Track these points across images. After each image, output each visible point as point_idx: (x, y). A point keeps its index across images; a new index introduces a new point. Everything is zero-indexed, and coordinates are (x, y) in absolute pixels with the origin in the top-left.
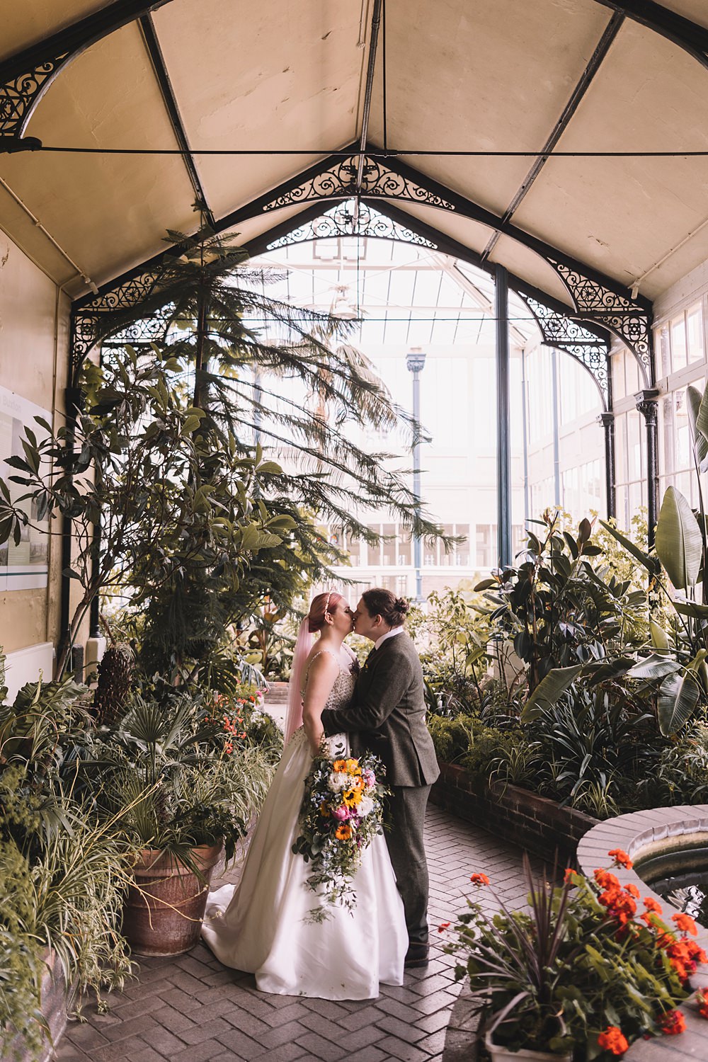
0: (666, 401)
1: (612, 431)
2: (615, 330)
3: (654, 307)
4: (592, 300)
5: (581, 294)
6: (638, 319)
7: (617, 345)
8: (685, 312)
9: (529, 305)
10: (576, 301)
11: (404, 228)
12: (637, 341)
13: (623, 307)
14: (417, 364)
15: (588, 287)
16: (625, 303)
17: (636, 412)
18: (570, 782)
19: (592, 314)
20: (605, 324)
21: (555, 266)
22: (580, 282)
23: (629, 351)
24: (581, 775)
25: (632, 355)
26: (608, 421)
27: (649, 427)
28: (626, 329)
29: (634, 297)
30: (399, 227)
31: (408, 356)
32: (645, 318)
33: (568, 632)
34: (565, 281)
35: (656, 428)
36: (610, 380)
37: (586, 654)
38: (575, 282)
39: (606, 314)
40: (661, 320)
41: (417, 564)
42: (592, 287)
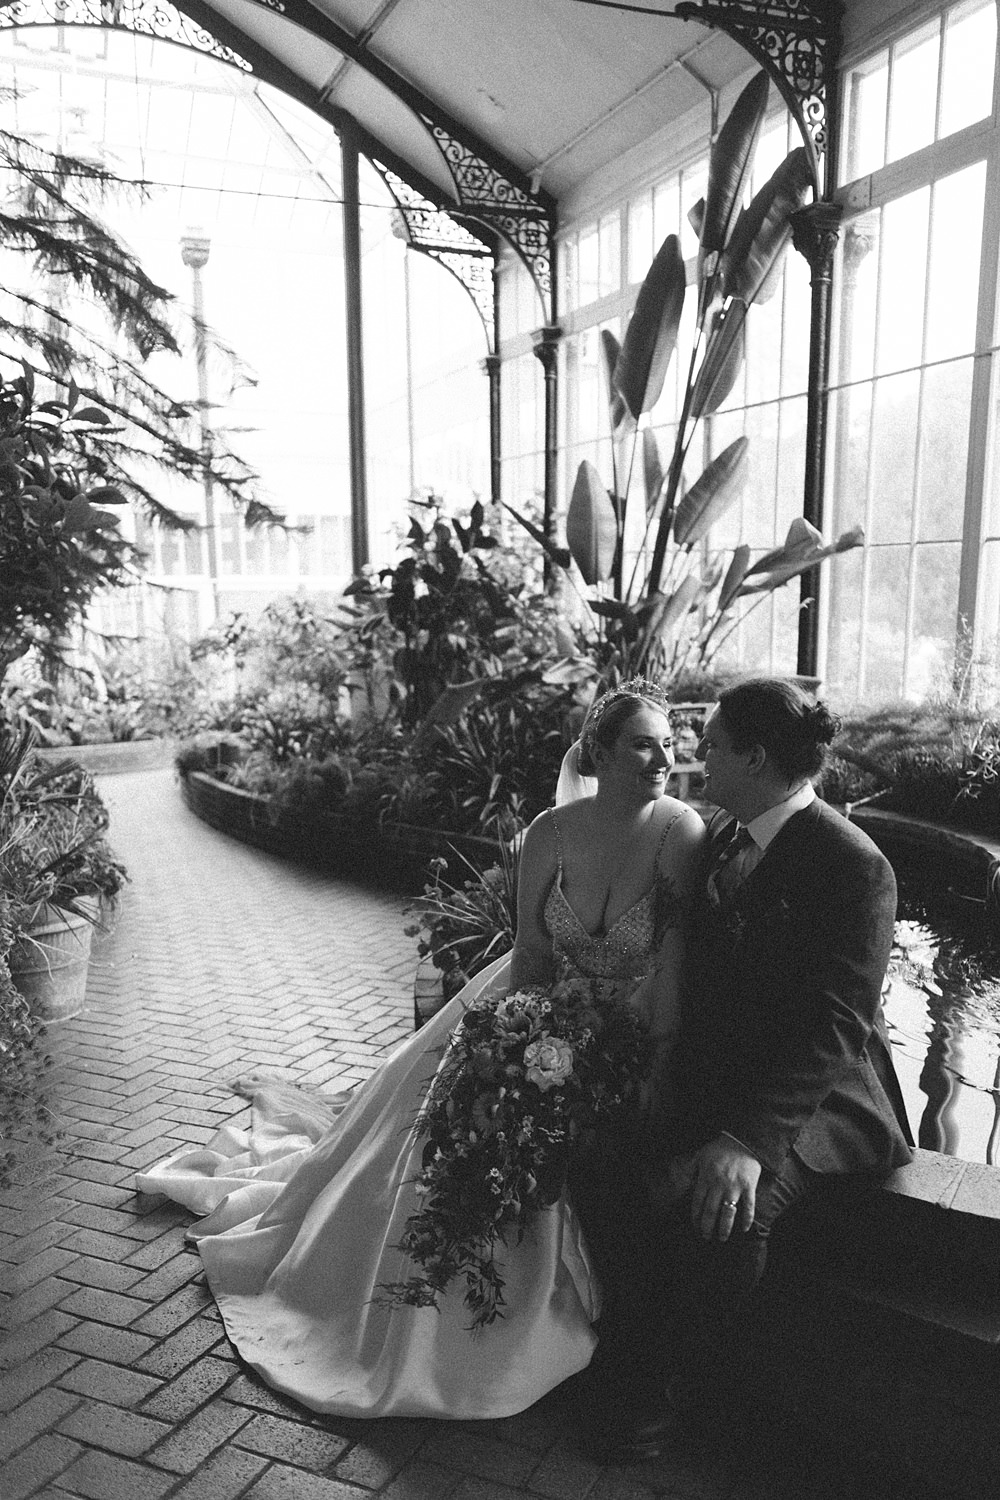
0: (569, 346)
1: (499, 382)
2: (507, 236)
3: (559, 208)
4: (480, 189)
5: (465, 177)
6: (538, 223)
7: (507, 257)
8: (599, 222)
9: (388, 183)
10: (458, 186)
11: (198, 27)
12: (535, 257)
13: (519, 203)
14: (197, 255)
15: (475, 167)
16: (522, 198)
17: (531, 356)
18: (478, 807)
19: (479, 210)
20: (495, 226)
21: (430, 129)
22: (465, 158)
23: (523, 267)
24: (491, 796)
25: (528, 274)
26: (493, 366)
27: (547, 379)
28: (523, 238)
29: (535, 190)
30: (191, 24)
31: (183, 239)
32: (545, 223)
33: (459, 646)
34: (444, 153)
35: (556, 382)
36: (496, 309)
37: (480, 669)
38: (457, 157)
39: (497, 211)
40: (568, 228)
41: (213, 574)
42: (480, 168)
